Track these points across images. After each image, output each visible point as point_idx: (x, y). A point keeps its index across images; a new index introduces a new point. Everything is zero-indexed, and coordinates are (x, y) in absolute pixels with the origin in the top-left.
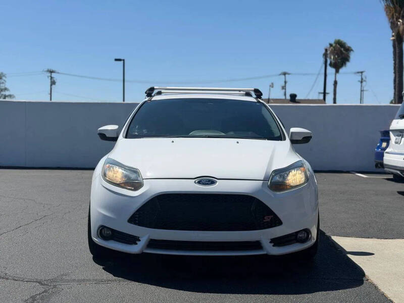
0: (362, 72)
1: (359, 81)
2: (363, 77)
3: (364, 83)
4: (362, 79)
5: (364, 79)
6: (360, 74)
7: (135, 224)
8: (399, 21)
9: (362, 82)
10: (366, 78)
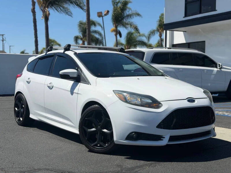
0: (3, 35)
1: (1, 40)
2: (4, 38)
3: (4, 41)
4: (3, 39)
5: (4, 39)
6: (2, 36)
7: (161, 128)
8: (46, 9)
9: (3, 41)
10: (5, 38)
